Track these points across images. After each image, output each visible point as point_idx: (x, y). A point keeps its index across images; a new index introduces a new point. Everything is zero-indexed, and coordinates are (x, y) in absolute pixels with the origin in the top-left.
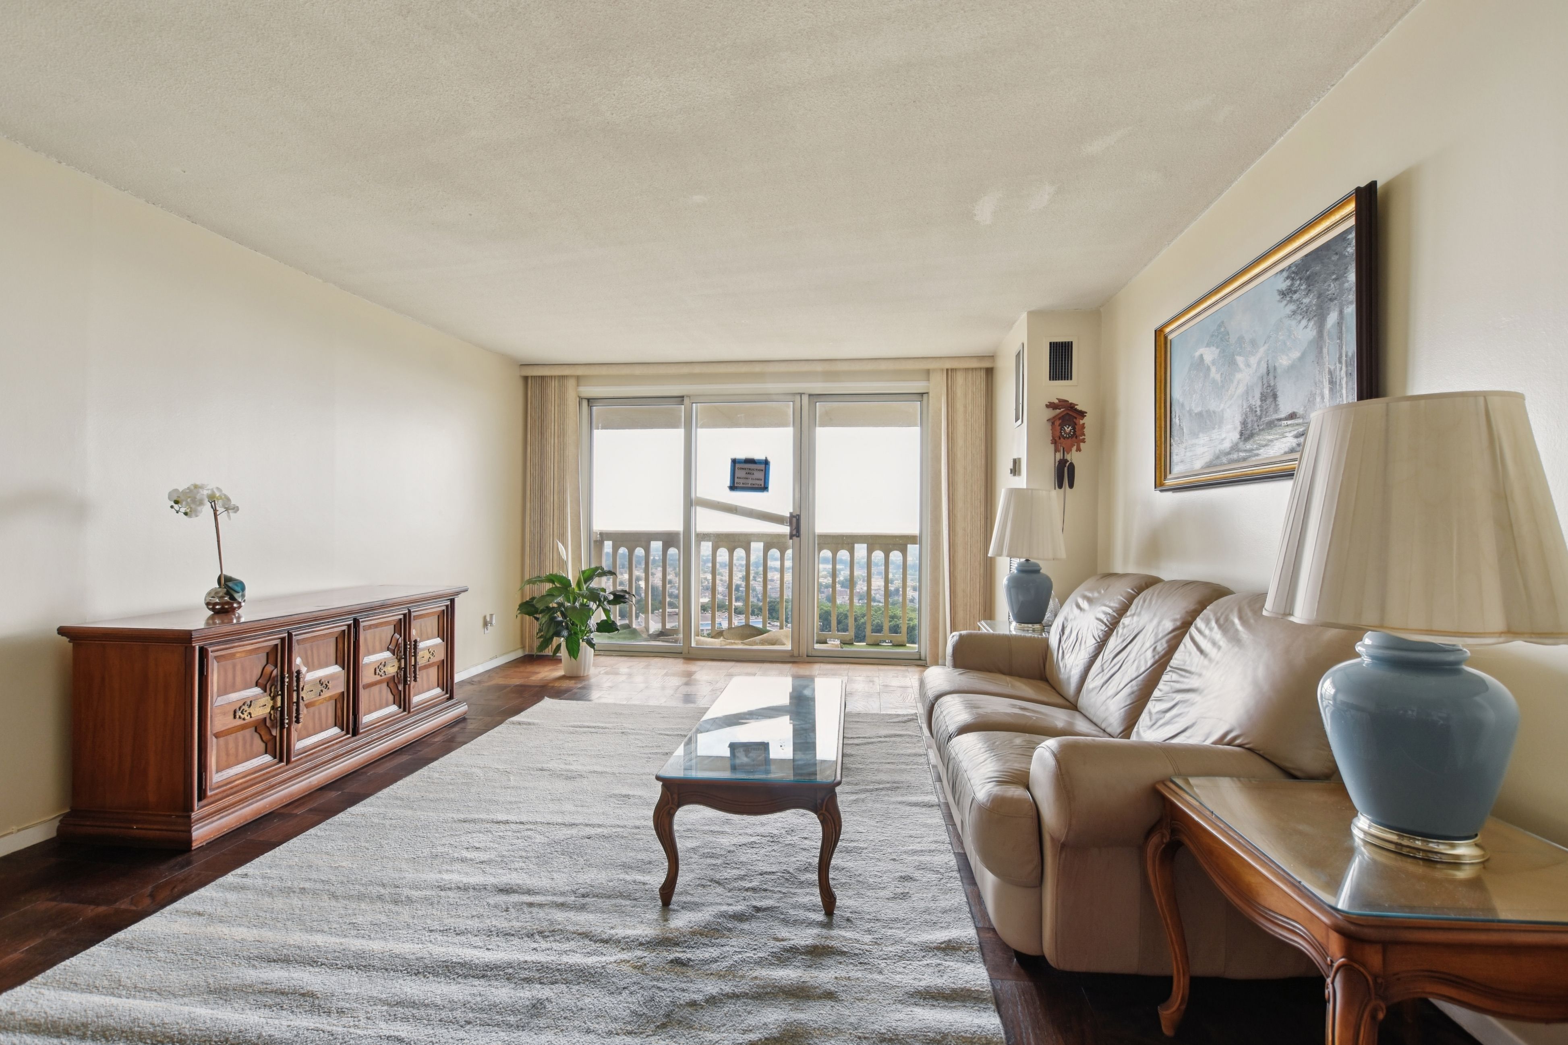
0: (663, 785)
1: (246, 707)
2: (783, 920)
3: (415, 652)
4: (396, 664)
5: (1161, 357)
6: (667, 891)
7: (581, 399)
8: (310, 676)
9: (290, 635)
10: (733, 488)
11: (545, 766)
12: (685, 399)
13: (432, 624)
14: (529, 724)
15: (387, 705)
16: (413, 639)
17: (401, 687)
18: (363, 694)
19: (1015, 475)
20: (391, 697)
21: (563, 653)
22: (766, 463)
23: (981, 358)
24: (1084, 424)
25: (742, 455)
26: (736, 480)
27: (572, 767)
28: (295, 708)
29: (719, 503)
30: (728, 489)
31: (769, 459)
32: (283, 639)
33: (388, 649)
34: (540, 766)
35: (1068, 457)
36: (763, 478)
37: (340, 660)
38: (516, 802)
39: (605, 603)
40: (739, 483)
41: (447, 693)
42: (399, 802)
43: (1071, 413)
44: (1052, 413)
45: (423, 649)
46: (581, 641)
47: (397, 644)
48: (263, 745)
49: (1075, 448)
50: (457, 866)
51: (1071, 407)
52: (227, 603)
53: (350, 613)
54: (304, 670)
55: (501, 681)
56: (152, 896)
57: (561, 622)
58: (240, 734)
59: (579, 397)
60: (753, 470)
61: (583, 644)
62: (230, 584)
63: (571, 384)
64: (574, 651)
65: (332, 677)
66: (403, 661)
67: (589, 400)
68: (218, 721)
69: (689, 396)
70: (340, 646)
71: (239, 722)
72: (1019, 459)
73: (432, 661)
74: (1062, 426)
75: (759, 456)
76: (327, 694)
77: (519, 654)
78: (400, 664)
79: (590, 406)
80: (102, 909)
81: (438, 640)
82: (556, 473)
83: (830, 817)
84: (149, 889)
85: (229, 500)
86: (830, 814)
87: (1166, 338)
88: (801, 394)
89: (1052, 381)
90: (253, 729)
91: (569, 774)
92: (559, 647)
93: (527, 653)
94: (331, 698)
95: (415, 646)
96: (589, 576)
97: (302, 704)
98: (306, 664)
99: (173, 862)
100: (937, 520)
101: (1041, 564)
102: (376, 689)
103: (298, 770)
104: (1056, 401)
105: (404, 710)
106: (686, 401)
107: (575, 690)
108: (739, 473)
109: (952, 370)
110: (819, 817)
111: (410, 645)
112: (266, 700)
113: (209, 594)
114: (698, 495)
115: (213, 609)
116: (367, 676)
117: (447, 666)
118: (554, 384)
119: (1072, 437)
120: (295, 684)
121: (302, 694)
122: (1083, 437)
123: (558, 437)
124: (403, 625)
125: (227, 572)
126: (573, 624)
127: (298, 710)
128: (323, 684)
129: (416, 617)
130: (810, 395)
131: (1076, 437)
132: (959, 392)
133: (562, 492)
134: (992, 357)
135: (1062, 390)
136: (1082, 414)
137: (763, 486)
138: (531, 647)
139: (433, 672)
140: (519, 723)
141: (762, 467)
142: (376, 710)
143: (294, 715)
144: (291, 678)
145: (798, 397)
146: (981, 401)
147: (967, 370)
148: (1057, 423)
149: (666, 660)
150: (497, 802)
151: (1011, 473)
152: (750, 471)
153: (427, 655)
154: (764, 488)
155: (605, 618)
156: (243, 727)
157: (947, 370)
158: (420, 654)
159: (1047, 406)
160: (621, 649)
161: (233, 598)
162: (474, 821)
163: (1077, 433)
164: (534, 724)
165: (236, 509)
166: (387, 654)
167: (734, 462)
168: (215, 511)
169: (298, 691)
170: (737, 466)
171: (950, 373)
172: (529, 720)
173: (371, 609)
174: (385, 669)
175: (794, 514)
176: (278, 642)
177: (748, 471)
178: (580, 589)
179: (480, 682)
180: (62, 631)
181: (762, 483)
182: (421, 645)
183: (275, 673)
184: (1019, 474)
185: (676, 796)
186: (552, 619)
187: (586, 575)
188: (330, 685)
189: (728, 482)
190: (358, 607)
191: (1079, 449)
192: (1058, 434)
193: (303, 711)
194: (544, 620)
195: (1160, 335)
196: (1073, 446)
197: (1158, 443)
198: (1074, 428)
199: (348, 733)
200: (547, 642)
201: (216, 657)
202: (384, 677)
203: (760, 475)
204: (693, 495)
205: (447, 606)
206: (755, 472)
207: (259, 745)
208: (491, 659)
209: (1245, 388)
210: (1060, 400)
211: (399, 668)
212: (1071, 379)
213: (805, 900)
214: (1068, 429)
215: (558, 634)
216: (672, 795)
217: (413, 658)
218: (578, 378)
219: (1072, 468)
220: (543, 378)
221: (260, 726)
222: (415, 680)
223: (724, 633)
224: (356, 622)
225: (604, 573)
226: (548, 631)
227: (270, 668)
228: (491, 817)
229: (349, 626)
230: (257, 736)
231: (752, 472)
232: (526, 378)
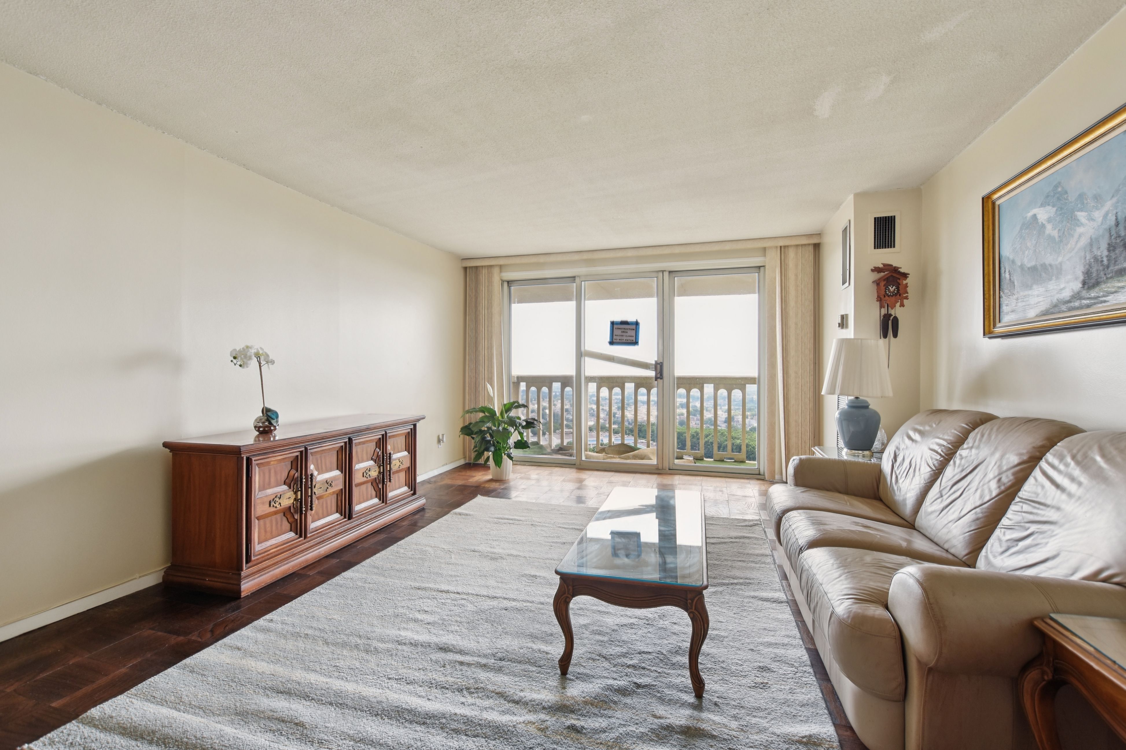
0: (561, 578)
1: (277, 499)
2: (660, 698)
3: (390, 462)
4: (377, 470)
5: (988, 220)
6: (565, 662)
7: (503, 281)
8: (320, 478)
9: (306, 449)
10: (612, 343)
11: (476, 548)
12: (576, 278)
13: (401, 442)
14: (467, 515)
15: (372, 498)
16: (388, 452)
17: (380, 486)
18: (355, 491)
19: (842, 328)
20: (374, 493)
21: (491, 463)
22: (637, 324)
23: (810, 236)
24: (907, 284)
25: (618, 319)
26: (615, 337)
27: (495, 550)
28: (309, 499)
29: (601, 354)
30: (608, 344)
31: (639, 321)
32: (301, 452)
33: (372, 459)
34: (473, 548)
35: (892, 312)
36: (634, 335)
37: (339, 467)
38: (455, 576)
39: (520, 428)
40: (616, 339)
41: (412, 490)
42: (376, 570)
43: (894, 275)
44: (876, 276)
45: (395, 459)
46: (503, 454)
47: (378, 456)
48: (289, 525)
49: (898, 304)
50: (411, 625)
51: (895, 270)
52: (267, 427)
53: (346, 434)
54: (315, 473)
55: (448, 481)
56: (212, 631)
57: (490, 441)
58: (274, 517)
59: (502, 280)
60: (627, 329)
61: (505, 457)
62: (269, 414)
63: (496, 271)
64: (498, 462)
65: (334, 478)
66: (382, 467)
67: (508, 282)
68: (259, 508)
69: (579, 276)
70: (340, 457)
71: (272, 509)
72: (847, 315)
73: (401, 468)
74: (886, 287)
75: (631, 319)
76: (331, 490)
77: (462, 462)
78: (380, 470)
79: (509, 287)
80: (181, 638)
81: (406, 453)
83: (699, 615)
84: (210, 626)
85: (268, 356)
86: (699, 613)
87: (994, 203)
88: (663, 271)
89: (876, 250)
90: (282, 514)
91: (493, 556)
92: (488, 458)
93: (467, 462)
94: (334, 493)
95: (390, 456)
96: (508, 408)
97: (314, 497)
98: (317, 469)
99: (228, 606)
100: (772, 365)
101: (869, 400)
102: (364, 487)
103: (312, 543)
104: (881, 266)
105: (383, 502)
106: (577, 280)
107: (500, 491)
108: (616, 332)
109: (785, 247)
110: (689, 615)
111: (386, 456)
112: (291, 494)
113: (256, 420)
114: (586, 348)
115: (258, 431)
116: (357, 478)
117: (411, 471)
118: (484, 271)
119: (896, 295)
120: (310, 483)
121: (314, 490)
122: (906, 295)
123: (487, 309)
124: (382, 442)
125: (268, 405)
126: (498, 442)
127: (311, 501)
128: (328, 483)
129: (390, 437)
130: (670, 272)
131: (900, 295)
132: (791, 263)
133: (490, 348)
134: (819, 235)
135: (886, 256)
136: (905, 275)
137: (634, 341)
138: (470, 458)
139: (402, 476)
140: (460, 514)
141: (634, 327)
142: (364, 501)
143: (309, 504)
144: (306, 478)
145: (661, 274)
146: (810, 269)
147: (797, 246)
148: (882, 284)
149: (564, 469)
150: (441, 575)
151: (839, 326)
152: (625, 330)
153: (398, 464)
154: (635, 343)
155: (520, 438)
156: (276, 513)
157: (781, 247)
158: (393, 463)
159: (872, 270)
160: (532, 461)
161: (270, 423)
162: (425, 589)
163: (901, 292)
164: (470, 515)
165: (273, 362)
166: (371, 463)
167: (613, 323)
168: (260, 363)
169: (311, 488)
170: (615, 326)
171: (783, 249)
172: (467, 512)
173: (360, 431)
174: (370, 473)
175: (659, 362)
176: (298, 454)
177: (623, 330)
178: (503, 418)
179: (435, 482)
180: (166, 445)
181: (634, 339)
182: (394, 456)
183: (296, 475)
184: (847, 327)
185: (571, 588)
186: (484, 439)
187: (507, 407)
188: (333, 484)
189: (608, 339)
190: (351, 430)
191: (902, 305)
192: (883, 293)
193: (316, 502)
194: (478, 438)
195: (987, 202)
196: (897, 302)
197: (987, 296)
198: (898, 288)
199: (345, 517)
200: (480, 455)
201: (257, 464)
202: (369, 479)
203: (633, 333)
204: (582, 349)
205: (411, 429)
206: (628, 331)
207: (286, 525)
208: (443, 466)
209: (1089, 241)
210: (884, 265)
211: (379, 472)
212: (894, 247)
213: (678, 681)
214: (892, 289)
215: (487, 449)
216: (568, 587)
217: (388, 466)
218: (501, 266)
219: (896, 321)
220: (477, 267)
221: (287, 512)
222: (390, 481)
223: (606, 449)
224: (350, 440)
225: (519, 406)
226: (480, 447)
227: (293, 472)
228: (437, 586)
229: (345, 443)
230: (285, 519)
231: (626, 331)
232: (465, 268)
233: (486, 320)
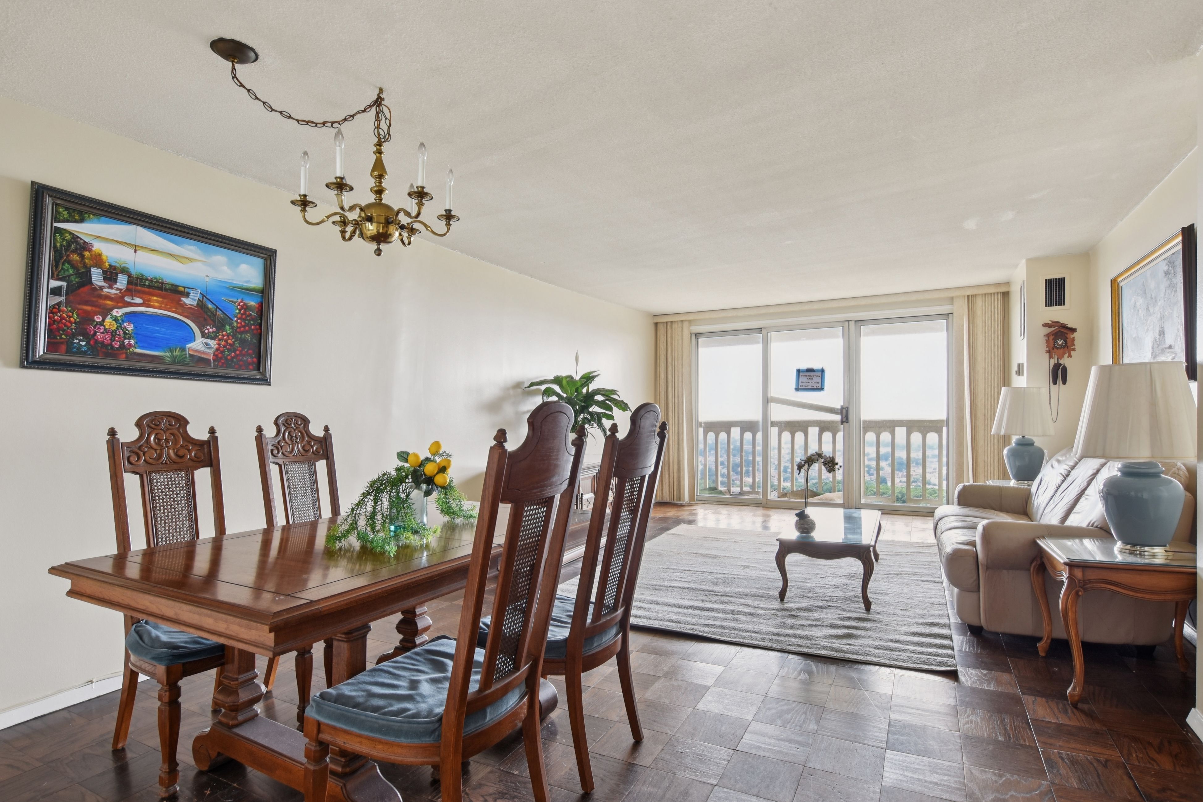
0: (780, 542)
5: (1115, 297)
6: (783, 593)
7: (691, 334)
10: (797, 389)
12: (763, 329)
19: (1019, 375)
22: (823, 371)
23: (998, 285)
24: (1074, 337)
25: (804, 366)
26: (800, 384)
29: (788, 400)
30: (794, 390)
31: (824, 368)
35: (1061, 362)
36: (820, 381)
40: (803, 386)
43: (1062, 330)
44: (1048, 330)
49: (1066, 355)
51: (1064, 326)
59: (689, 332)
60: (813, 376)
63: (685, 325)
67: (696, 334)
69: (765, 328)
72: (1023, 364)
74: (1055, 340)
75: (816, 366)
79: (697, 339)
82: (676, 384)
83: (868, 562)
86: (868, 560)
87: (1118, 285)
88: (848, 321)
89: (1048, 307)
100: (960, 408)
101: (1035, 439)
104: (1049, 322)
106: (764, 331)
108: (802, 379)
109: (973, 296)
114: (772, 395)
118: (675, 326)
119: (1064, 347)
122: (1074, 347)
130: (856, 321)
131: (1068, 348)
132: (979, 311)
133: (680, 396)
134: (1008, 284)
135: (1057, 314)
136: (1073, 330)
137: (820, 387)
141: (820, 374)
145: (847, 323)
146: (998, 317)
147: (985, 295)
148: (1051, 338)
149: (752, 508)
151: (1016, 374)
152: (810, 377)
154: (822, 389)
157: (968, 296)
159: (1043, 325)
163: (1069, 344)
167: (799, 371)
170: (801, 374)
171: (970, 298)
172: (678, 533)
175: (844, 407)
177: (809, 377)
181: (819, 385)
184: (1023, 375)
185: (786, 549)
189: (794, 386)
191: (1070, 356)
192: (1052, 345)
195: (1115, 283)
196: (1064, 353)
197: (1115, 355)
198: (1066, 341)
203: (819, 380)
204: (769, 396)
206: (814, 378)
210: (1053, 322)
212: (1064, 304)
214: (1060, 342)
216: (784, 549)
218: (690, 321)
219: (1065, 371)
220: (667, 322)
223: (788, 494)
231: (812, 378)
232: (656, 324)
233: (676, 371)
